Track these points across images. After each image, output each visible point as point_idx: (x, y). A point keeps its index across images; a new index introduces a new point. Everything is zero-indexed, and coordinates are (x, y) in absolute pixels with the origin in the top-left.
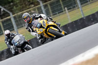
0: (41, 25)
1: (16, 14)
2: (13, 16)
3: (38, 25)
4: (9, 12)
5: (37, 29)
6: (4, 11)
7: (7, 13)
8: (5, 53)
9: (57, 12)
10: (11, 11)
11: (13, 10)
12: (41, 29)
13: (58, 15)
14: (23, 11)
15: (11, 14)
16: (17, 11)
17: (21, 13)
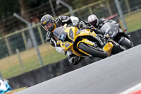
0: (67, 36)
1: (77, 10)
2: (74, 11)
3: (63, 35)
4: (67, 6)
5: (61, 43)
6: (60, 4)
7: (65, 7)
8: (62, 66)
9: (137, 7)
10: (71, 5)
11: (73, 2)
12: (67, 43)
13: (138, 10)
14: (87, 4)
15: (70, 8)
16: (79, 5)
17: (85, 7)
